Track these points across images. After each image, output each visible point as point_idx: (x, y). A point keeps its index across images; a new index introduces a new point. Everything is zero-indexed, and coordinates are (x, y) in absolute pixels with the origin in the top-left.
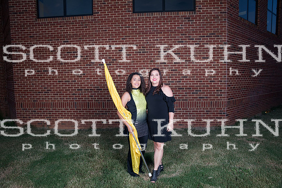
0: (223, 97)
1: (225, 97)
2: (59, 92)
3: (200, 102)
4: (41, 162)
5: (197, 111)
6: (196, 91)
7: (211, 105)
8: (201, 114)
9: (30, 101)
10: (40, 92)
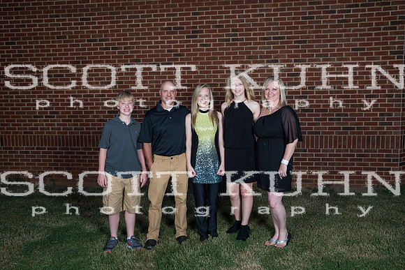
0: (394, 128)
1: (398, 128)
2: (72, 117)
3: (345, 138)
4: (44, 244)
5: (340, 155)
6: (337, 115)
7: (368, 144)
8: (347, 160)
9: (17, 133)
10: (37, 117)
